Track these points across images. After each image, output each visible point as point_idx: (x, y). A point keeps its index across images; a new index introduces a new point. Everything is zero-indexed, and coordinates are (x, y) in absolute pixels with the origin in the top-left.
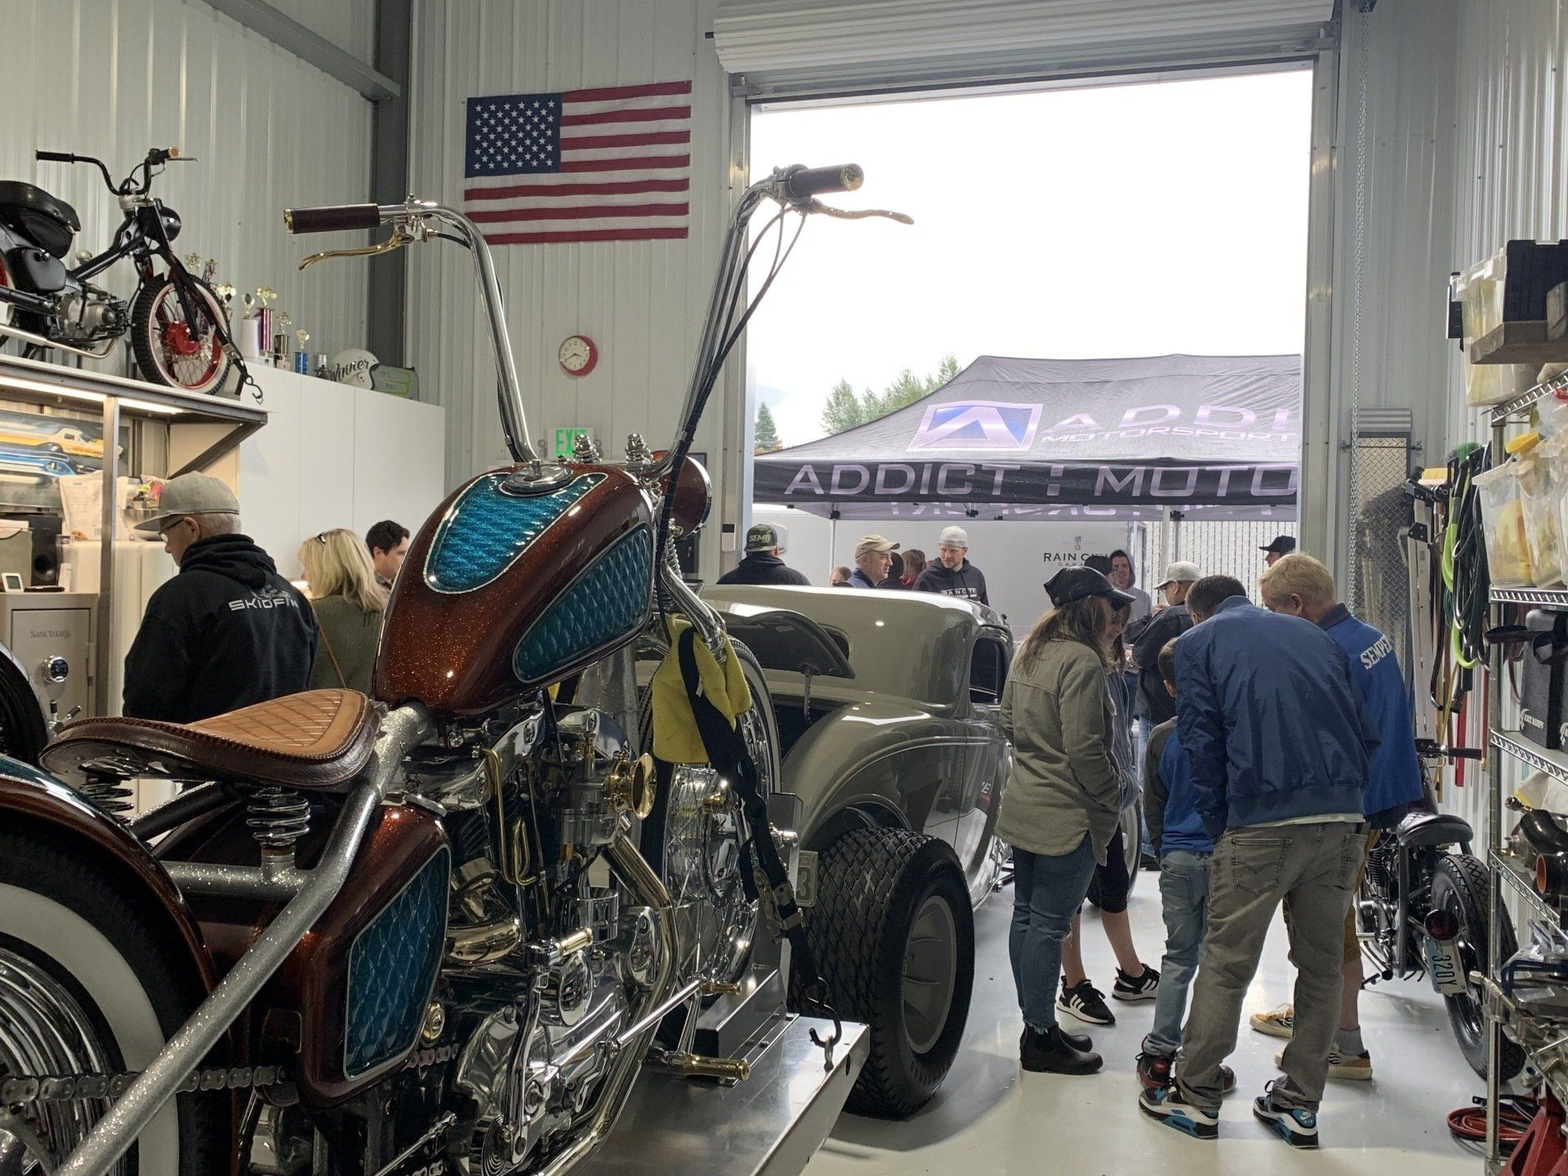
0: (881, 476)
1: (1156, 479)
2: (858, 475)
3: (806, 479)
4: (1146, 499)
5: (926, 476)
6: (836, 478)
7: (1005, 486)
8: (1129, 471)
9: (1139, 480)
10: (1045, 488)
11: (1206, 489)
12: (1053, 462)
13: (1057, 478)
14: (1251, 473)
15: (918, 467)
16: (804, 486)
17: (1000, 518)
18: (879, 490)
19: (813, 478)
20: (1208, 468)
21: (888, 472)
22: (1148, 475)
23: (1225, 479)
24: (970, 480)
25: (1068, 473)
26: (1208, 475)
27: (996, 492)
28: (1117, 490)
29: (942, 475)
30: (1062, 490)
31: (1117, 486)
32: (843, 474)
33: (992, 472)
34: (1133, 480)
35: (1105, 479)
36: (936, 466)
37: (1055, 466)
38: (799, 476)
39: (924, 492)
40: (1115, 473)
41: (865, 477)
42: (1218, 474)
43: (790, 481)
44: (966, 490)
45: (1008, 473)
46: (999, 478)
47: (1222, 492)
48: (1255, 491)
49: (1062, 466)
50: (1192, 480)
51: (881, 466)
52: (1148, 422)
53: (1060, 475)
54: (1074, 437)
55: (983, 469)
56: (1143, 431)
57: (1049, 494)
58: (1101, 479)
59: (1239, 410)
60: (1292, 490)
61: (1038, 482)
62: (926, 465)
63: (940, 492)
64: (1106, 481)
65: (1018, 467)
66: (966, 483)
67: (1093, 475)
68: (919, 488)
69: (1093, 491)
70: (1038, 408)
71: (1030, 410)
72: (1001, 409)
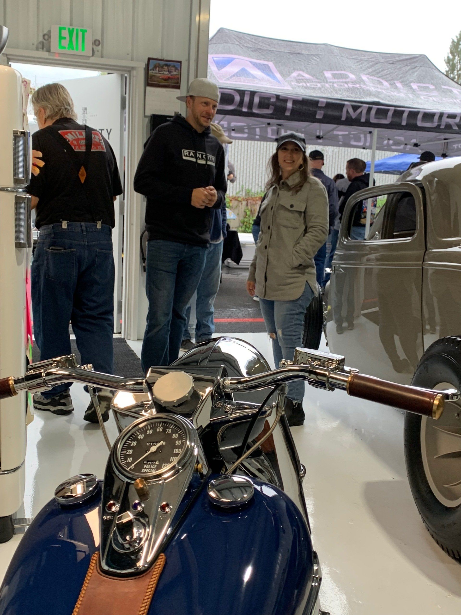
1: (373, 112)
4: (368, 124)
5: (247, 99)
7: (293, 111)
8: (360, 107)
9: (364, 112)
10: (315, 113)
11: (396, 120)
13: (321, 108)
14: (417, 113)
15: (242, 93)
20: (398, 109)
21: (223, 95)
22: (370, 109)
23: (405, 115)
24: (273, 104)
25: (328, 105)
26: (398, 113)
27: (288, 114)
28: (354, 117)
29: (256, 100)
30: (325, 116)
31: (354, 115)
33: (285, 100)
34: (361, 112)
36: (253, 94)
37: (321, 100)
39: (245, 110)
40: (353, 107)
42: (403, 112)
45: (295, 102)
46: (290, 105)
47: (404, 123)
48: (420, 124)
49: (325, 100)
50: (390, 114)
52: (344, 80)
53: (324, 105)
54: (308, 85)
55: (280, 98)
56: (346, 85)
57: (317, 117)
58: (345, 110)
59: (378, 79)
60: (435, 124)
61: (311, 109)
62: (246, 92)
63: (255, 111)
64: (347, 111)
65: (300, 98)
66: (271, 106)
67: (341, 107)
68: (242, 107)
69: (341, 117)
70: (271, 64)
71: (268, 65)
72: (251, 62)
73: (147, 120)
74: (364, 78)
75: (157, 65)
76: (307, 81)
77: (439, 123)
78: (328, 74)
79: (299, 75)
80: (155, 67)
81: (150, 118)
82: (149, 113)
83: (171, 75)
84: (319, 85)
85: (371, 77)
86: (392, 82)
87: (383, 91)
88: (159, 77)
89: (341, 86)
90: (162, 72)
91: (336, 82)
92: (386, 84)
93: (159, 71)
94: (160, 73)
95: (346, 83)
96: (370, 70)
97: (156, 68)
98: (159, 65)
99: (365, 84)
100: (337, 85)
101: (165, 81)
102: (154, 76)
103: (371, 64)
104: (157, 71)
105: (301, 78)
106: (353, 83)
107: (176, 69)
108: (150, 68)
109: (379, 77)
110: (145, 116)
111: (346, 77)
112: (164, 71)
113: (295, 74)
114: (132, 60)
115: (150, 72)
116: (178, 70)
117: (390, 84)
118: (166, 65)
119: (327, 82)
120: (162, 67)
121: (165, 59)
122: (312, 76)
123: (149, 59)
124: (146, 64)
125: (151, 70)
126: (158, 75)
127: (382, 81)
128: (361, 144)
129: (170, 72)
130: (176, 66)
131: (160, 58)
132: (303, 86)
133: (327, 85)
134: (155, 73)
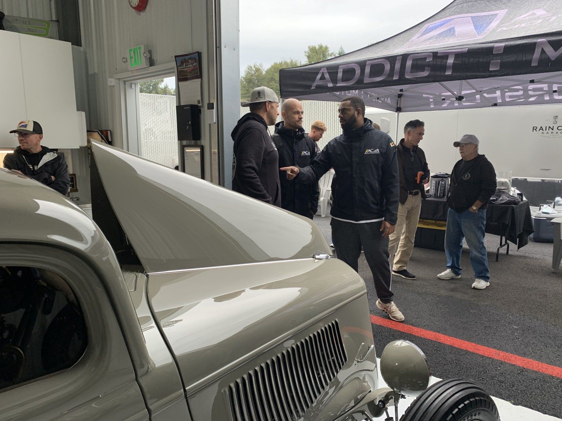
0: (367, 70)
2: (352, 71)
3: (323, 78)
5: (398, 66)
6: (340, 75)
7: (455, 67)
10: (488, 65)
12: (496, 42)
13: (497, 56)
15: (392, 59)
16: (321, 83)
17: (495, 105)
18: (367, 80)
19: (327, 76)
21: (373, 66)
24: (428, 65)
25: (508, 50)
27: (449, 73)
28: (554, 59)
29: (409, 63)
30: (503, 65)
31: (554, 55)
32: (345, 72)
33: (445, 56)
35: (542, 49)
36: (405, 57)
37: (497, 45)
38: (319, 76)
39: (396, 78)
40: (552, 43)
41: (358, 72)
43: (314, 80)
44: (425, 74)
45: (458, 55)
46: (451, 61)
49: (503, 44)
51: (368, 63)
53: (502, 52)
55: (438, 55)
57: (492, 69)
58: (538, 51)
61: (481, 60)
63: (407, 77)
64: (543, 51)
65: (465, 50)
66: (426, 68)
67: (531, 47)
68: (393, 76)
69: (530, 62)
80: (182, 63)
83: (194, 67)
88: (186, 71)
90: (188, 66)
93: (186, 66)
94: (187, 68)
97: (183, 65)
98: (185, 60)
101: (190, 74)
102: (183, 71)
104: (185, 66)
107: (196, 60)
112: (190, 64)
118: (191, 59)
120: (188, 61)
123: (176, 57)
126: (186, 69)
131: (185, 53)
134: (183, 68)
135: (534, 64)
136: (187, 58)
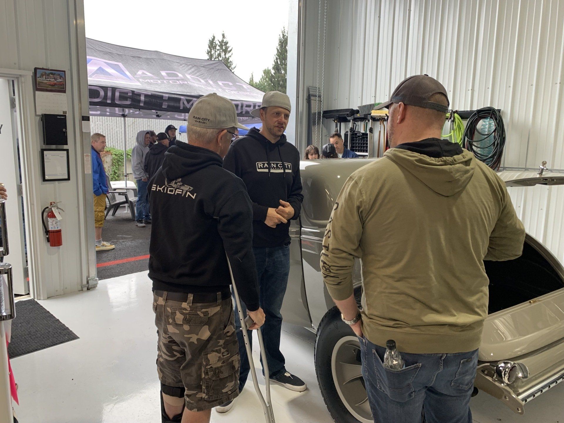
5: (109, 94)
7: (145, 103)
10: (161, 105)
12: (163, 93)
13: (165, 100)
15: (105, 89)
21: (90, 90)
24: (130, 97)
25: (170, 99)
27: (142, 104)
29: (117, 94)
30: (168, 106)
31: (187, 106)
33: (139, 95)
36: (114, 89)
37: (164, 95)
39: (109, 101)
40: (186, 100)
44: (128, 102)
45: (146, 96)
46: (142, 98)
49: (167, 95)
52: (175, 78)
53: (167, 99)
54: (152, 81)
55: (135, 93)
56: (178, 82)
57: (163, 107)
58: (181, 102)
59: (198, 78)
60: (240, 111)
61: (158, 101)
62: (109, 88)
63: (117, 102)
64: (183, 103)
65: (150, 94)
66: (128, 99)
67: (179, 100)
68: (106, 99)
69: (179, 107)
70: (120, 64)
71: (118, 65)
72: (105, 63)
73: (38, 118)
74: (188, 77)
75: (43, 74)
76: (150, 78)
77: (242, 111)
78: (163, 73)
79: (143, 73)
80: (42, 75)
81: (41, 116)
82: (40, 112)
83: (57, 82)
84: (159, 82)
85: (192, 76)
86: (205, 80)
87: (203, 86)
88: (46, 83)
89: (175, 82)
90: (49, 80)
91: (171, 80)
92: (202, 81)
93: (46, 79)
94: (47, 80)
95: (178, 80)
96: (190, 71)
97: (43, 77)
98: (46, 73)
99: (190, 81)
100: (172, 82)
101: (52, 87)
102: (42, 82)
103: (190, 66)
104: (44, 79)
105: (145, 75)
106: (182, 80)
107: (61, 77)
108: (38, 76)
109: (197, 76)
110: (36, 115)
111: (177, 76)
112: (50, 78)
113: (140, 73)
114: (20, 69)
115: (38, 79)
116: (63, 78)
117: (205, 81)
118: (52, 74)
119: (164, 79)
120: (48, 75)
121: (50, 68)
122: (153, 74)
123: (36, 68)
124: (33, 73)
125: (38, 78)
127: (200, 79)
128: (183, 118)
129: (56, 79)
130: (61, 75)
131: (45, 68)
132: (148, 82)
133: (165, 81)
134: (43, 80)
135: (181, 108)
136: (48, 72)
